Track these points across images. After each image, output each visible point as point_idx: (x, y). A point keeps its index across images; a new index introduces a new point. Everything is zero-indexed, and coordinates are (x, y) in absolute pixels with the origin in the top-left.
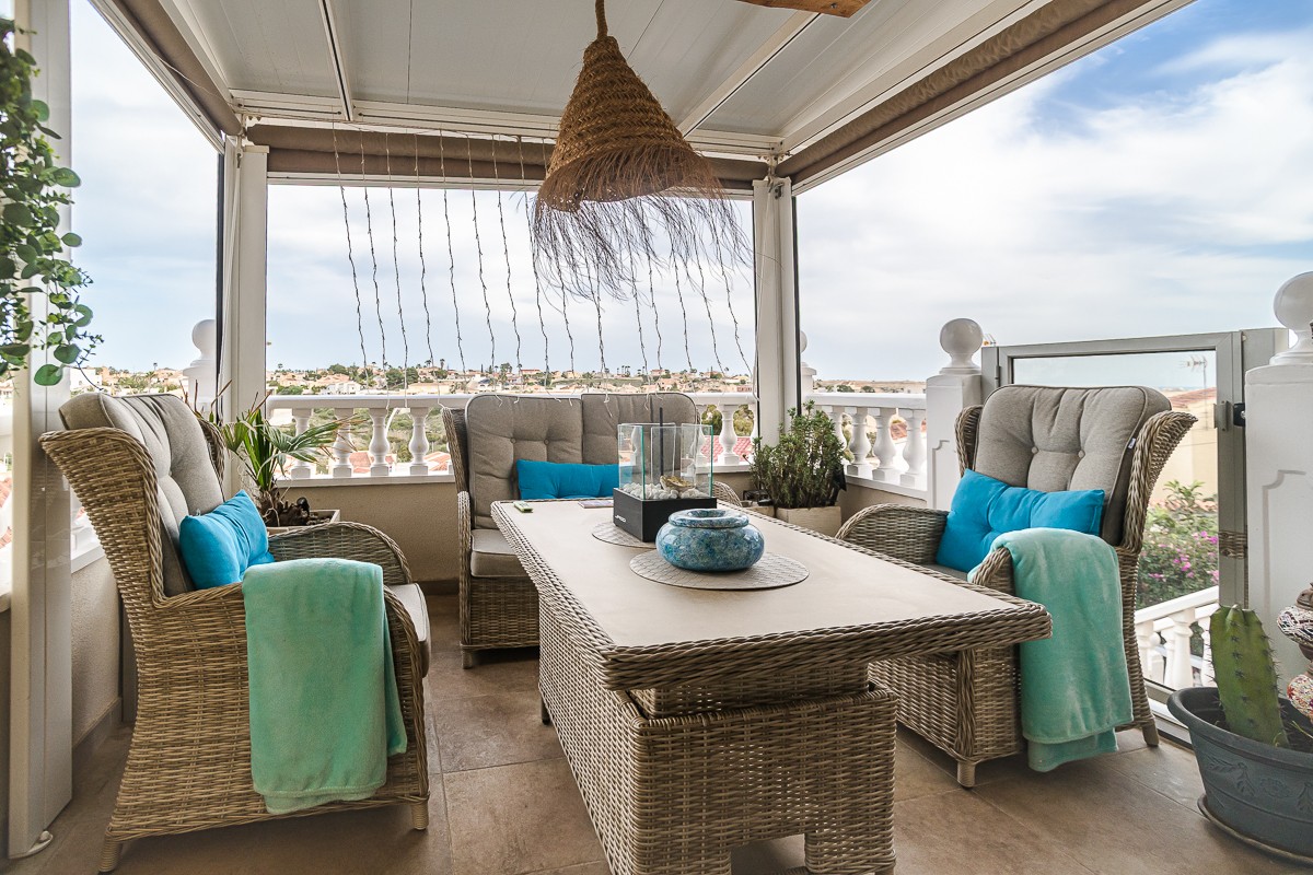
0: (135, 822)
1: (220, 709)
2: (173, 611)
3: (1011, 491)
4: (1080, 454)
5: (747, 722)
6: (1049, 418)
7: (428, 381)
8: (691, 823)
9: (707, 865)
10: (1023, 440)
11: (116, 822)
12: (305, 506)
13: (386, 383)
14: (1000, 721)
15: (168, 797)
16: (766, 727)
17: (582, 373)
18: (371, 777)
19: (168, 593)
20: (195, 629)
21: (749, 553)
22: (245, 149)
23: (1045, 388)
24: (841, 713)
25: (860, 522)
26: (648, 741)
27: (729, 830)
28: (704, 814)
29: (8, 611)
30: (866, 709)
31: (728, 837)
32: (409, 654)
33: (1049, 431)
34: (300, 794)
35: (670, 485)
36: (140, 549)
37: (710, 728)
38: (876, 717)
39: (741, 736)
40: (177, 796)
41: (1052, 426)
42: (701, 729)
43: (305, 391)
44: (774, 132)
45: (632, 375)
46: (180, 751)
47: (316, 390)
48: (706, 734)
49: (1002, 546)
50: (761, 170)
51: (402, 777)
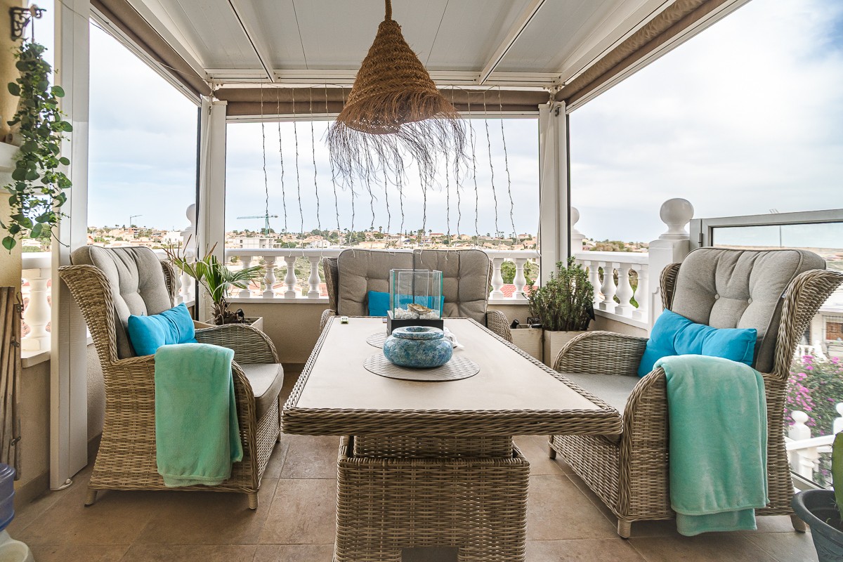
0: (102, 480)
1: (145, 424)
2: (121, 367)
3: (693, 326)
4: (749, 300)
5: (414, 468)
6: (728, 273)
7: (371, 240)
8: (373, 527)
9: (383, 555)
10: (708, 289)
11: (93, 479)
12: (241, 314)
13: (346, 241)
14: (654, 493)
15: (118, 470)
16: (427, 472)
17: (471, 236)
18: (218, 473)
19: (120, 357)
20: (132, 378)
21: (433, 357)
22: (213, 104)
23: (728, 250)
24: (483, 470)
25: (577, 342)
26: (344, 471)
27: (399, 536)
28: (382, 522)
29: (49, 361)
30: (504, 470)
31: (399, 540)
32: (247, 404)
33: (727, 283)
34: (179, 477)
35: (413, 310)
36: (104, 332)
37: (387, 468)
38: (511, 476)
39: (409, 476)
40: (123, 470)
41: (729, 279)
42: (381, 468)
43: (297, 246)
44: (554, 70)
45: (505, 238)
46: (125, 445)
47: (304, 245)
48: (384, 472)
49: (660, 366)
50: (545, 97)
51: (242, 476)
